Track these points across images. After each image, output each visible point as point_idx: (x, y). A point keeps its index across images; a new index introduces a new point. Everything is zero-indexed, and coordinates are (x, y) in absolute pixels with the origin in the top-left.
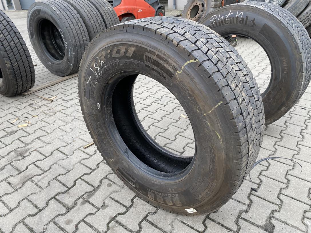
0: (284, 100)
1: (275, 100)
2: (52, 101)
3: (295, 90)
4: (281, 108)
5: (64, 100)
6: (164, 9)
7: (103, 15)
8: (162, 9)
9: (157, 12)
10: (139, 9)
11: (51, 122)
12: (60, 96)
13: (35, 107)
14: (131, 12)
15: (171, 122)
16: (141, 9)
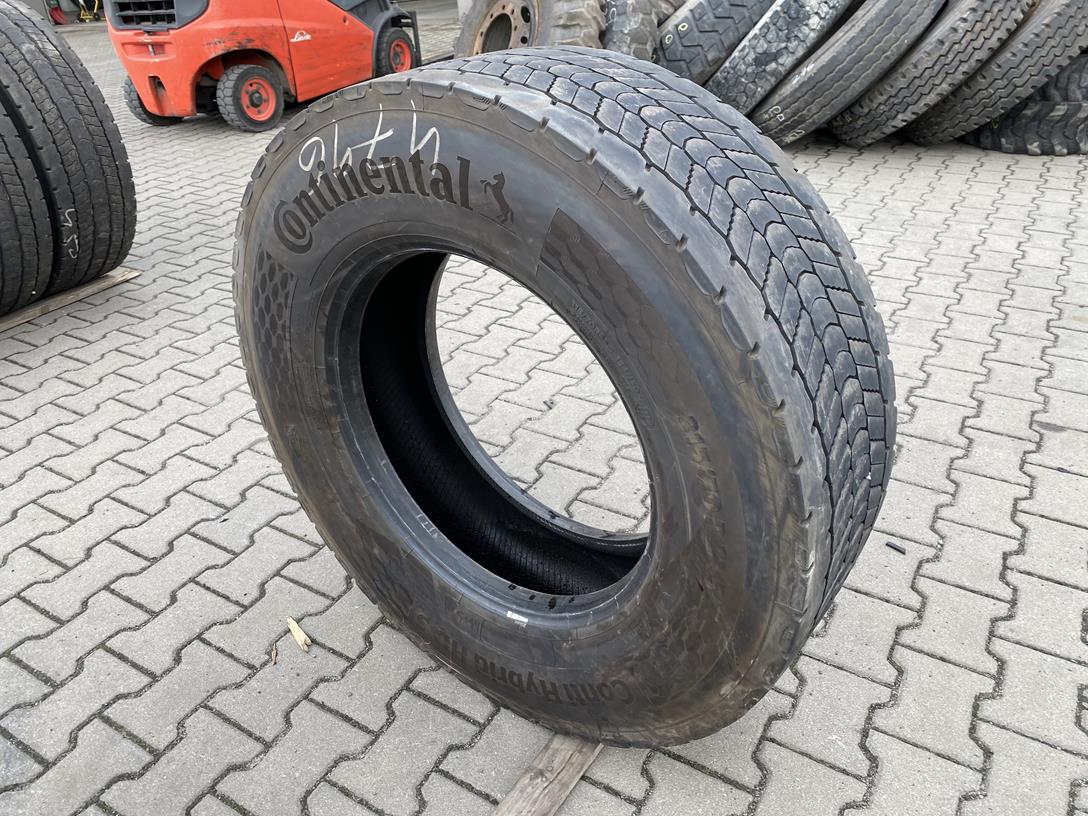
0: (726, 647)
1: (681, 634)
3: (777, 611)
4: (720, 685)
6: (413, 25)
8: (407, 25)
9: (380, 37)
10: (294, 31)
14: (256, 45)
15: (216, 686)
16: (307, 31)
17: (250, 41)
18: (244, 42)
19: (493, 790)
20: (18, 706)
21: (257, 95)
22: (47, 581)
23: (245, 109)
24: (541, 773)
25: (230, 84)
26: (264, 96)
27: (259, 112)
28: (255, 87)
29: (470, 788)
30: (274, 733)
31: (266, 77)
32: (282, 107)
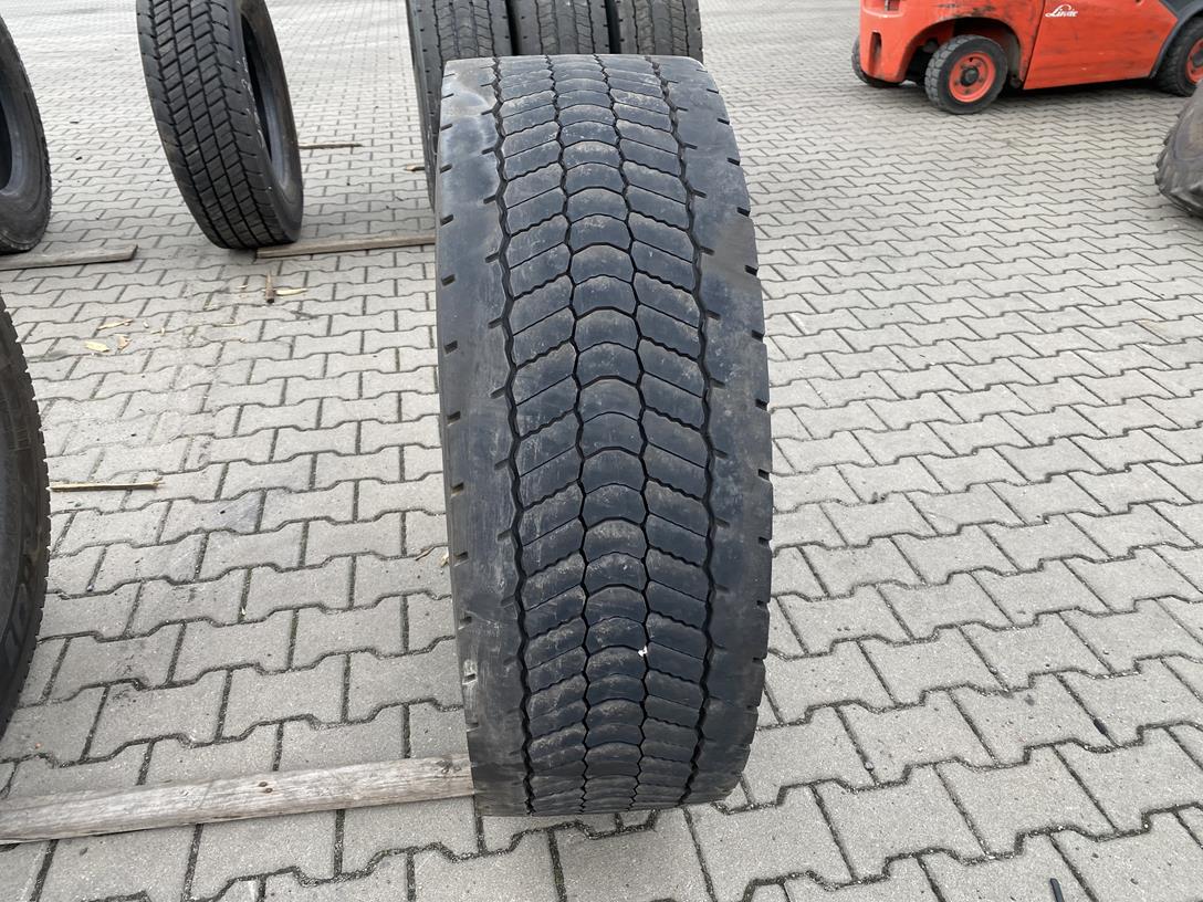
2: (271, 301)
5: (298, 312)
7: (620, 17)
10: (1056, 4)
12: (317, 292)
13: (213, 302)
14: (997, 14)
15: (373, 549)
16: (1075, 7)
17: (990, 8)
18: (981, 9)
19: (415, 749)
20: (284, 488)
21: (973, 72)
22: (381, 422)
23: (951, 84)
24: (448, 766)
25: (946, 54)
26: (982, 75)
27: (967, 92)
28: (974, 62)
29: (406, 736)
30: (363, 603)
31: (993, 55)
32: (999, 89)
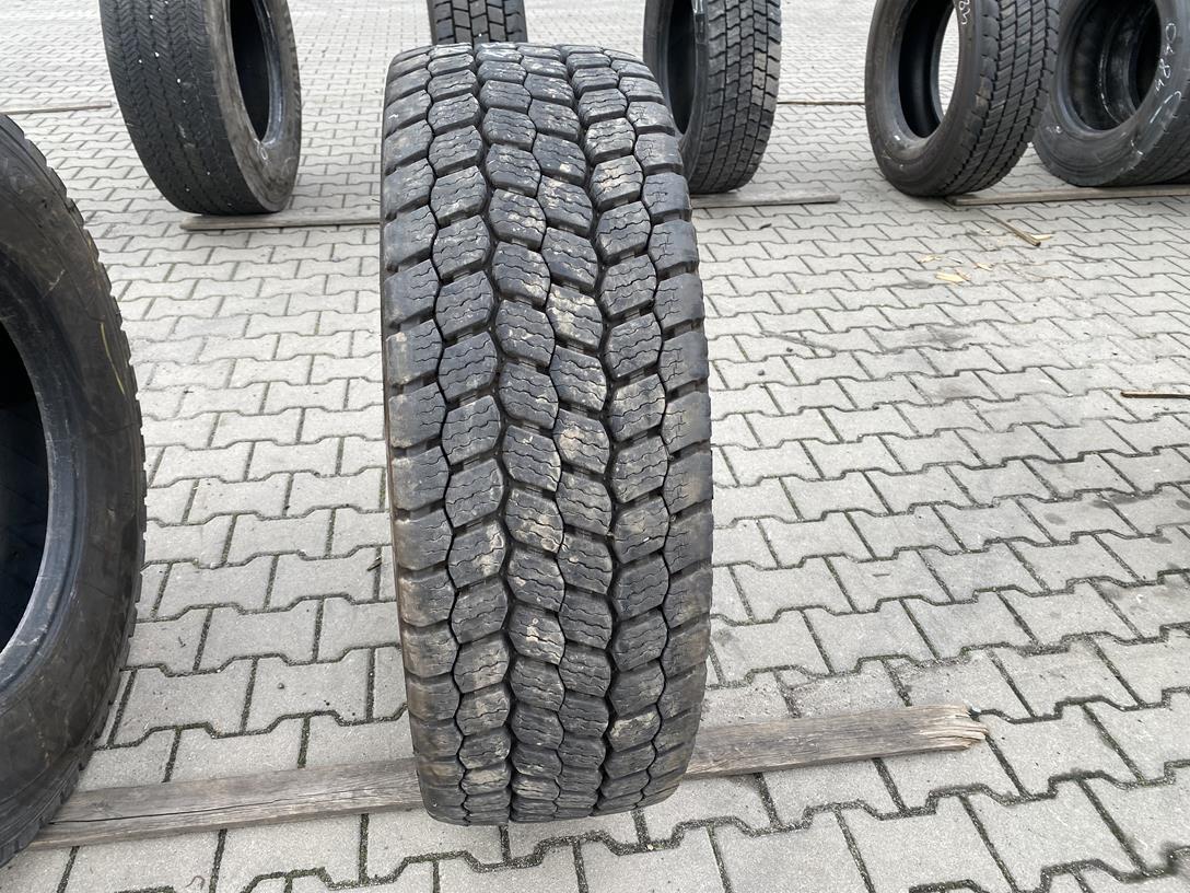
2: (1038, 245)
5: (1075, 255)
11: (1027, 297)
12: (1062, 238)
13: (984, 244)
